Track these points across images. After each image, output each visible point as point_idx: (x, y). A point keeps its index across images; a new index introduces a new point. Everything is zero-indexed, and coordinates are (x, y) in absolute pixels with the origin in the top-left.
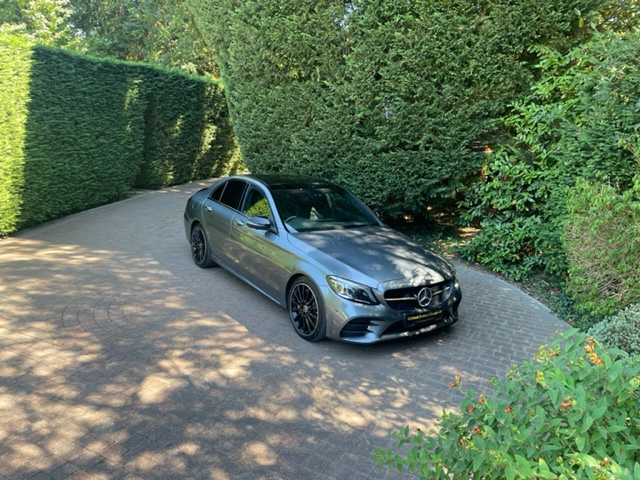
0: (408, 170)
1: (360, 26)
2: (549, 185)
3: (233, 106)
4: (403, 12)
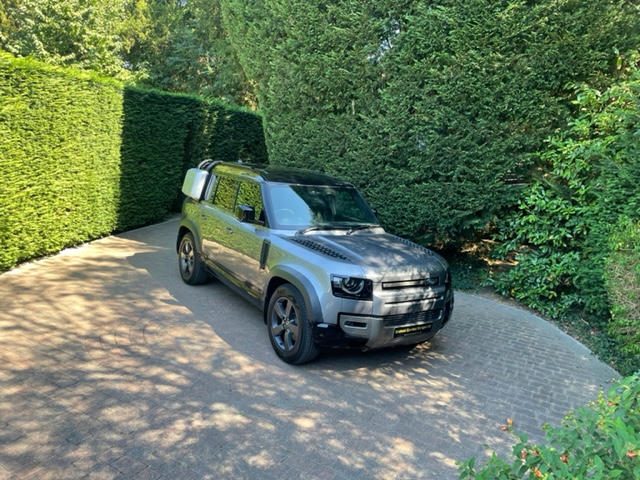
0: (441, 201)
1: (397, 62)
2: (588, 221)
3: (269, 136)
4: (439, 49)
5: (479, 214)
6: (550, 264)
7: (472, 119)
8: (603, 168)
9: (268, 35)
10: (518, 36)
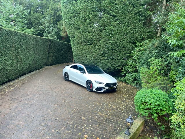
0: (111, 63)
3: (74, 49)
5: (119, 66)
6: (132, 75)
7: (118, 47)
8: (141, 57)
9: (75, 28)
10: (126, 33)
